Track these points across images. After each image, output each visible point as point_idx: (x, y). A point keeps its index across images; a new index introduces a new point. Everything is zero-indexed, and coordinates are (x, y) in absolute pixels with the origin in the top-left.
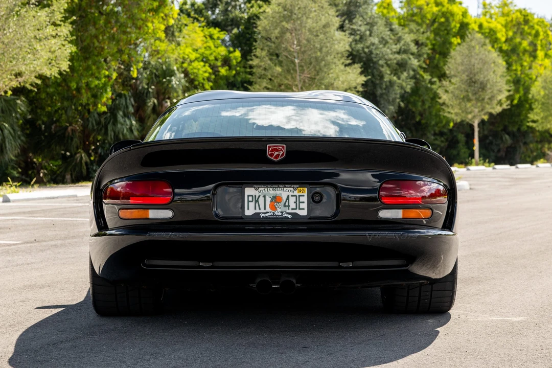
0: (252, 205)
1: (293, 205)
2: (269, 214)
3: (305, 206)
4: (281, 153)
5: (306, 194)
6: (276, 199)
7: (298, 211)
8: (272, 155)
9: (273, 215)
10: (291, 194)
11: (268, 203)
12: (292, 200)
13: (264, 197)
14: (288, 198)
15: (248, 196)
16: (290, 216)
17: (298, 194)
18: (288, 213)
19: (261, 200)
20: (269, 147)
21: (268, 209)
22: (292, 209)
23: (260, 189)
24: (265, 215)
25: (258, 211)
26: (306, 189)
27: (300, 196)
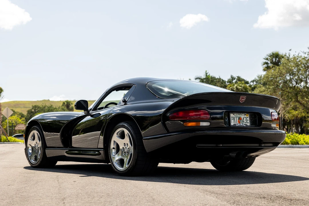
0: (233, 121)
1: (245, 121)
2: (239, 125)
3: (248, 121)
4: (244, 99)
5: (248, 117)
6: (240, 119)
7: (247, 124)
8: (241, 100)
9: (240, 125)
10: (244, 117)
11: (238, 120)
12: (245, 119)
13: (236, 117)
14: (243, 119)
15: (232, 117)
16: (245, 126)
17: (246, 117)
18: (244, 124)
19: (235, 119)
20: (241, 97)
21: (238, 123)
22: (245, 123)
23: (235, 114)
24: (238, 125)
25: (235, 123)
26: (248, 115)
27: (247, 117)
